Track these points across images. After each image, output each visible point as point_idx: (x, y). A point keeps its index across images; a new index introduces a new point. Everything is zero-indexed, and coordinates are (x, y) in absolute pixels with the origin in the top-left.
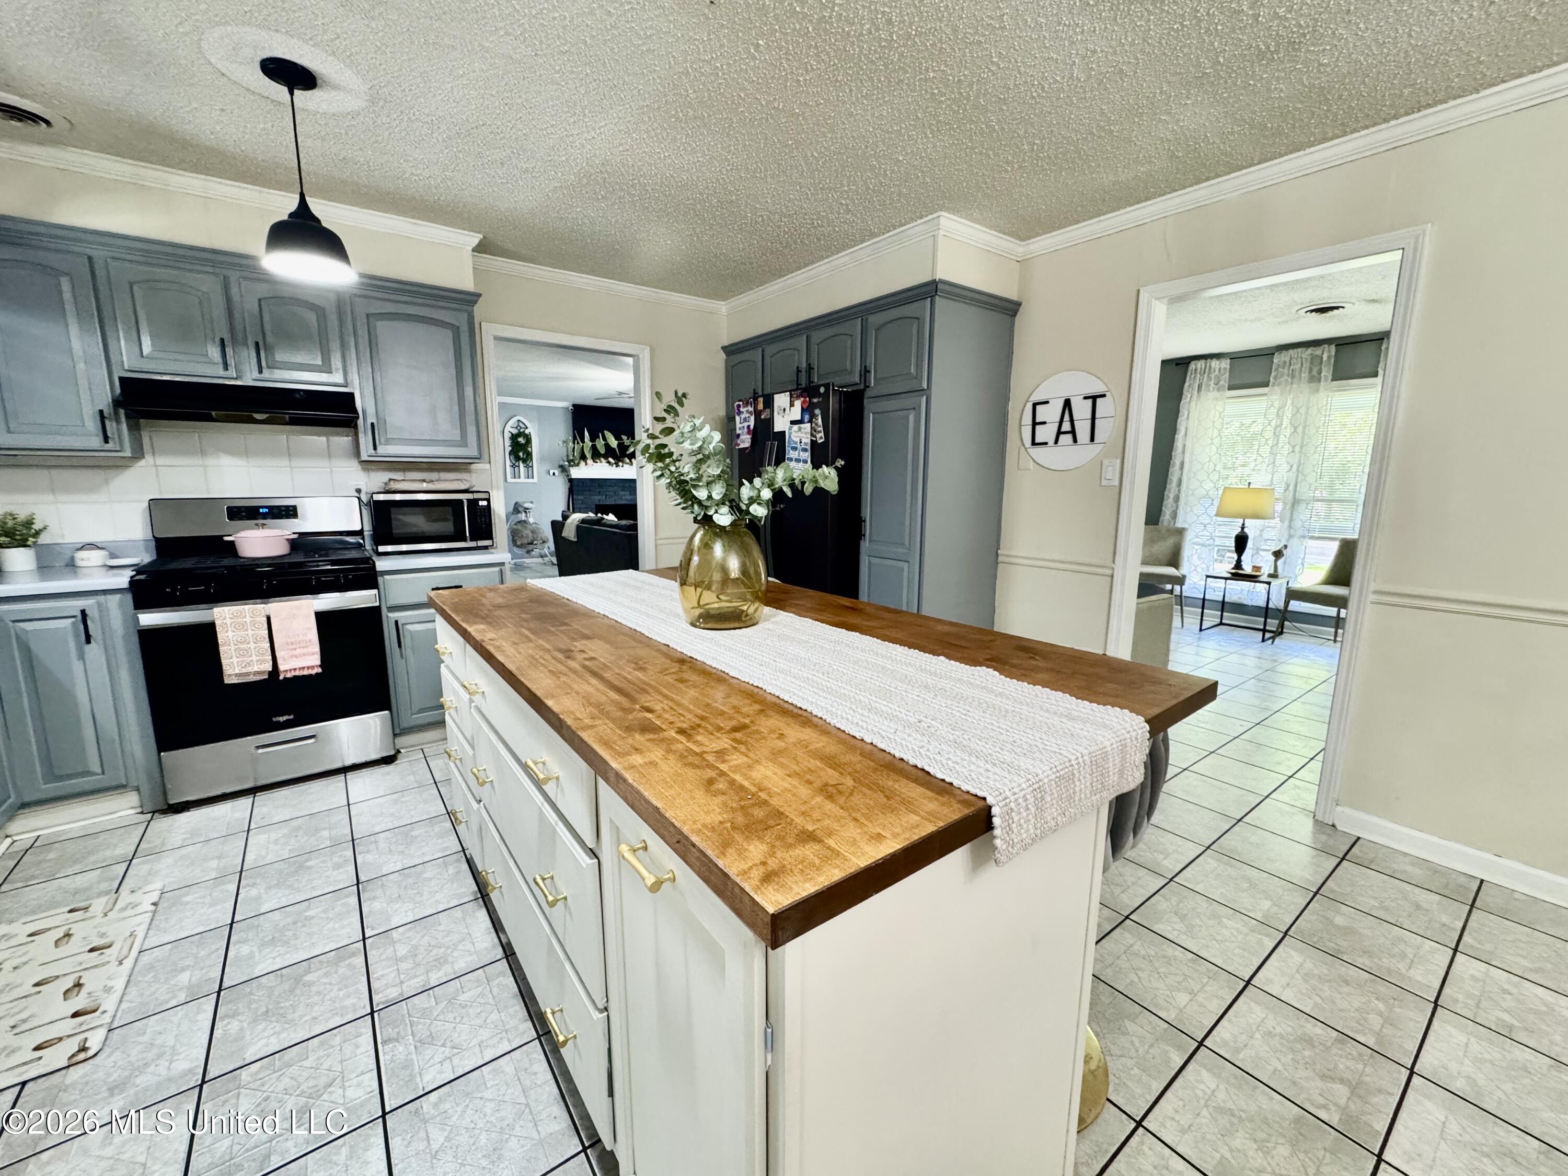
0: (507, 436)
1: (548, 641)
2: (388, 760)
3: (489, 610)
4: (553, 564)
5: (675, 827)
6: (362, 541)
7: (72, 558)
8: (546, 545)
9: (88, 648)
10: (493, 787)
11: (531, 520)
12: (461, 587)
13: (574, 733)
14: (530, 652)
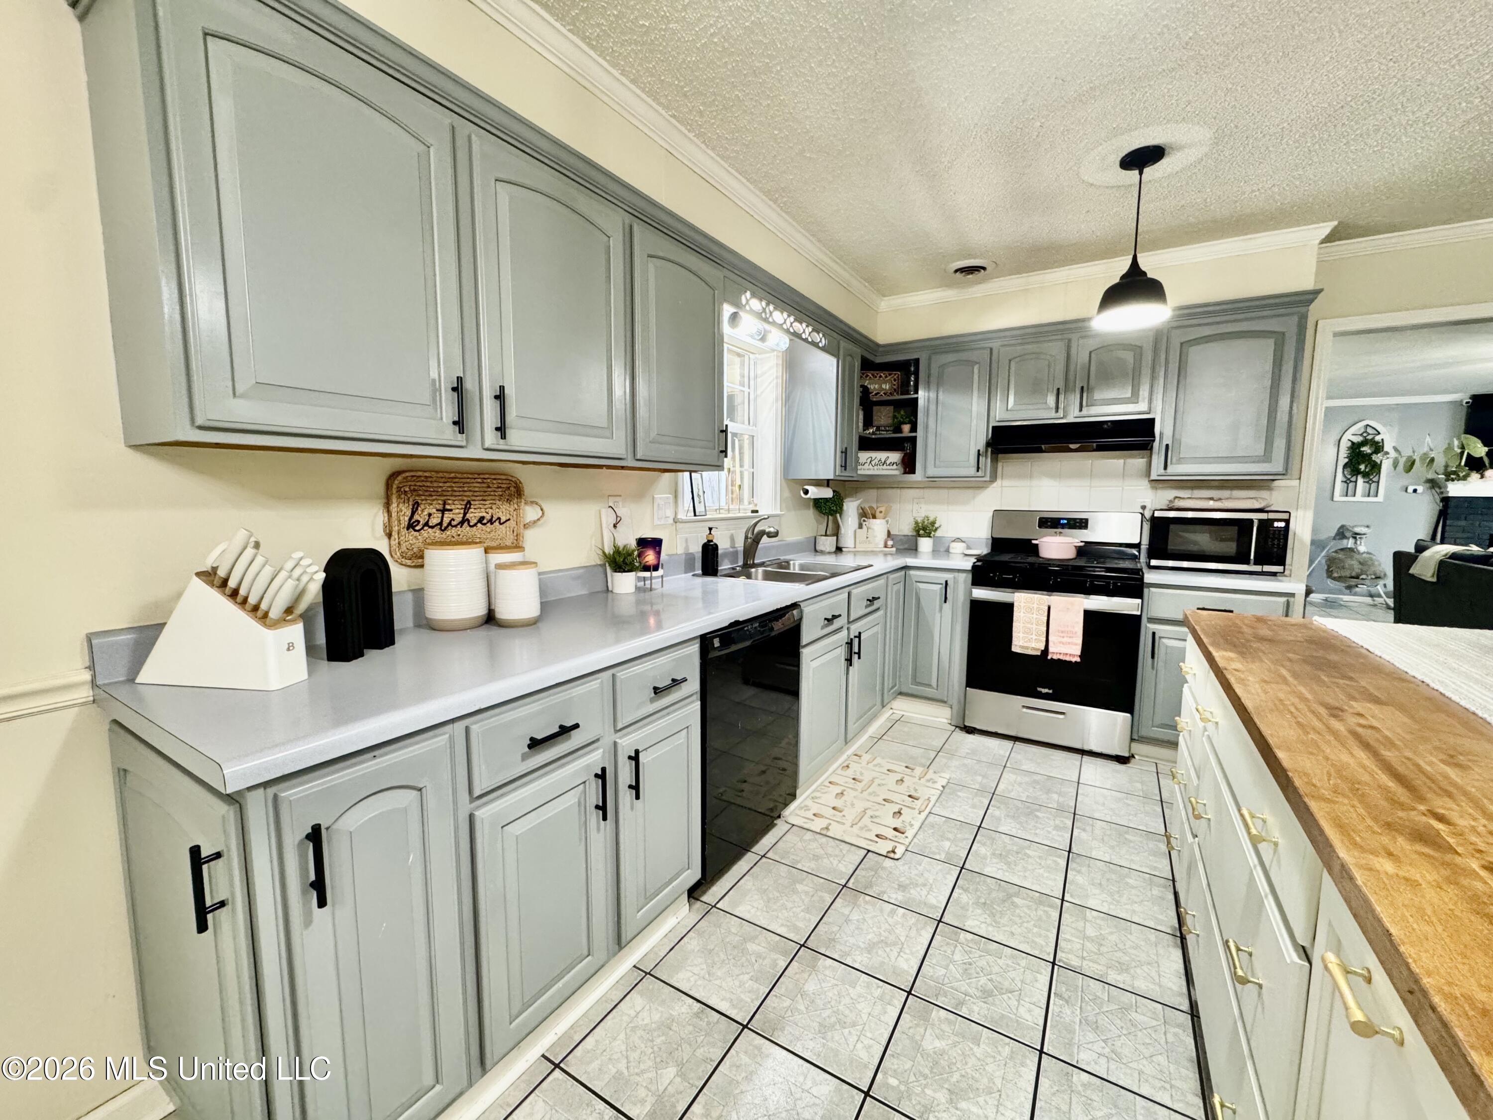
0: (1345, 444)
1: (1312, 691)
2: (1123, 760)
3: (1248, 641)
4: (1388, 607)
5: (1409, 969)
6: (1137, 553)
7: (949, 547)
8: (1381, 582)
9: (945, 606)
10: (1209, 825)
11: (1362, 549)
12: (1231, 611)
13: (1300, 796)
14: (1281, 695)
